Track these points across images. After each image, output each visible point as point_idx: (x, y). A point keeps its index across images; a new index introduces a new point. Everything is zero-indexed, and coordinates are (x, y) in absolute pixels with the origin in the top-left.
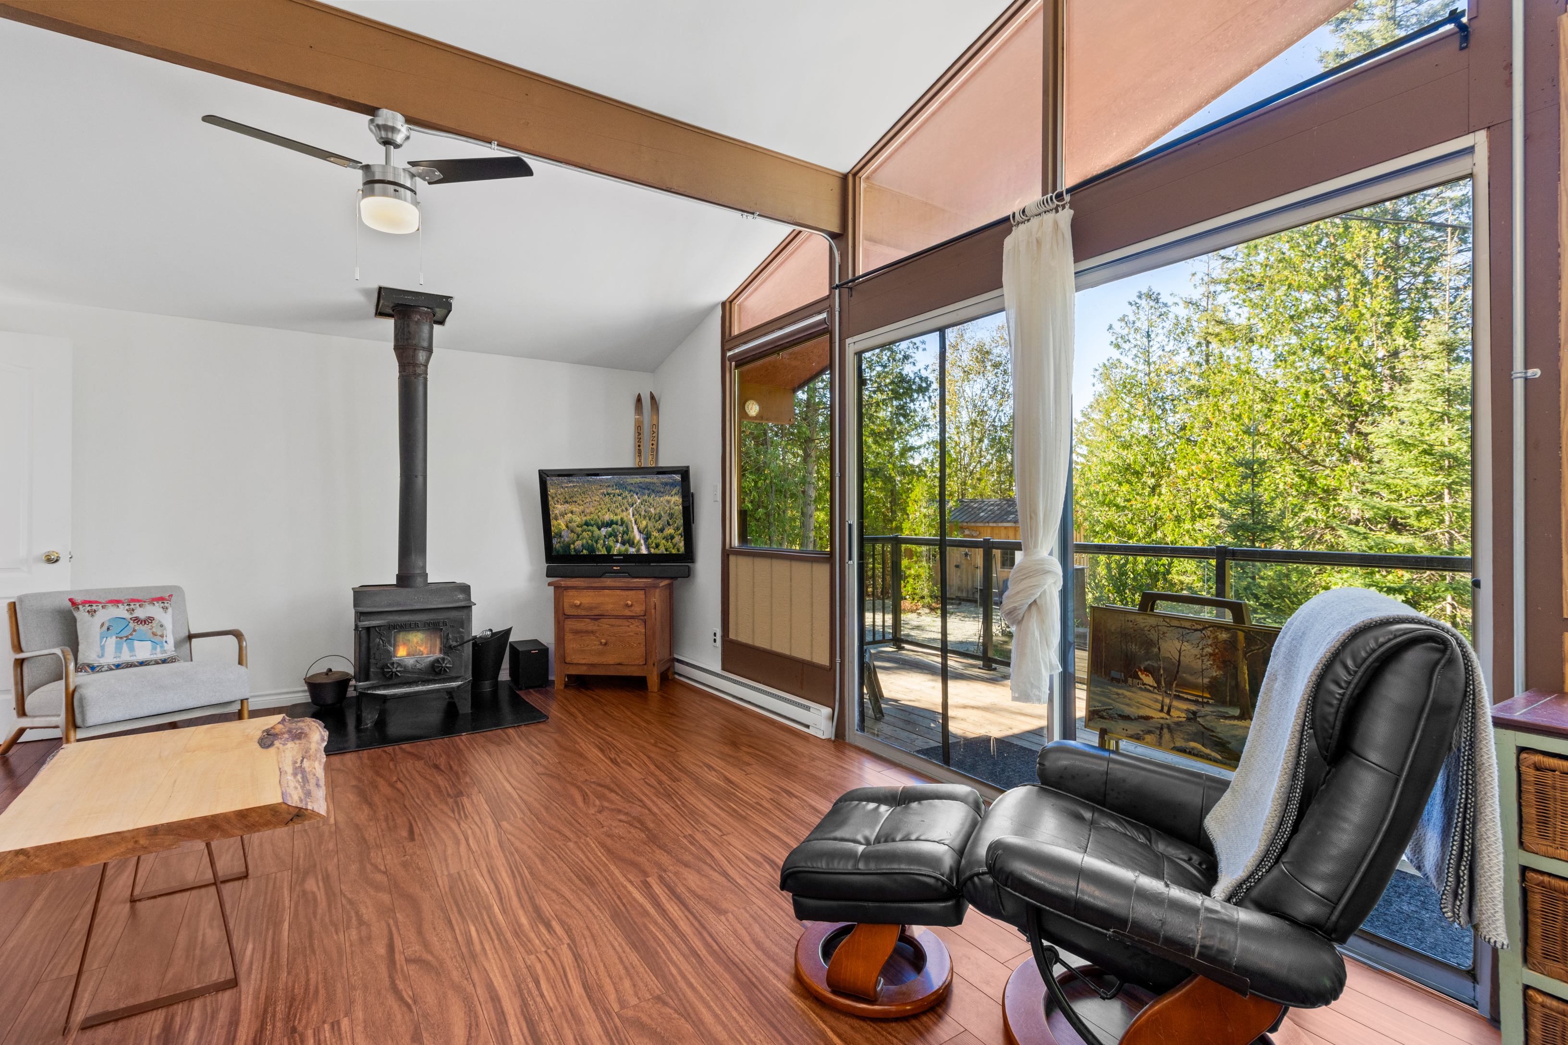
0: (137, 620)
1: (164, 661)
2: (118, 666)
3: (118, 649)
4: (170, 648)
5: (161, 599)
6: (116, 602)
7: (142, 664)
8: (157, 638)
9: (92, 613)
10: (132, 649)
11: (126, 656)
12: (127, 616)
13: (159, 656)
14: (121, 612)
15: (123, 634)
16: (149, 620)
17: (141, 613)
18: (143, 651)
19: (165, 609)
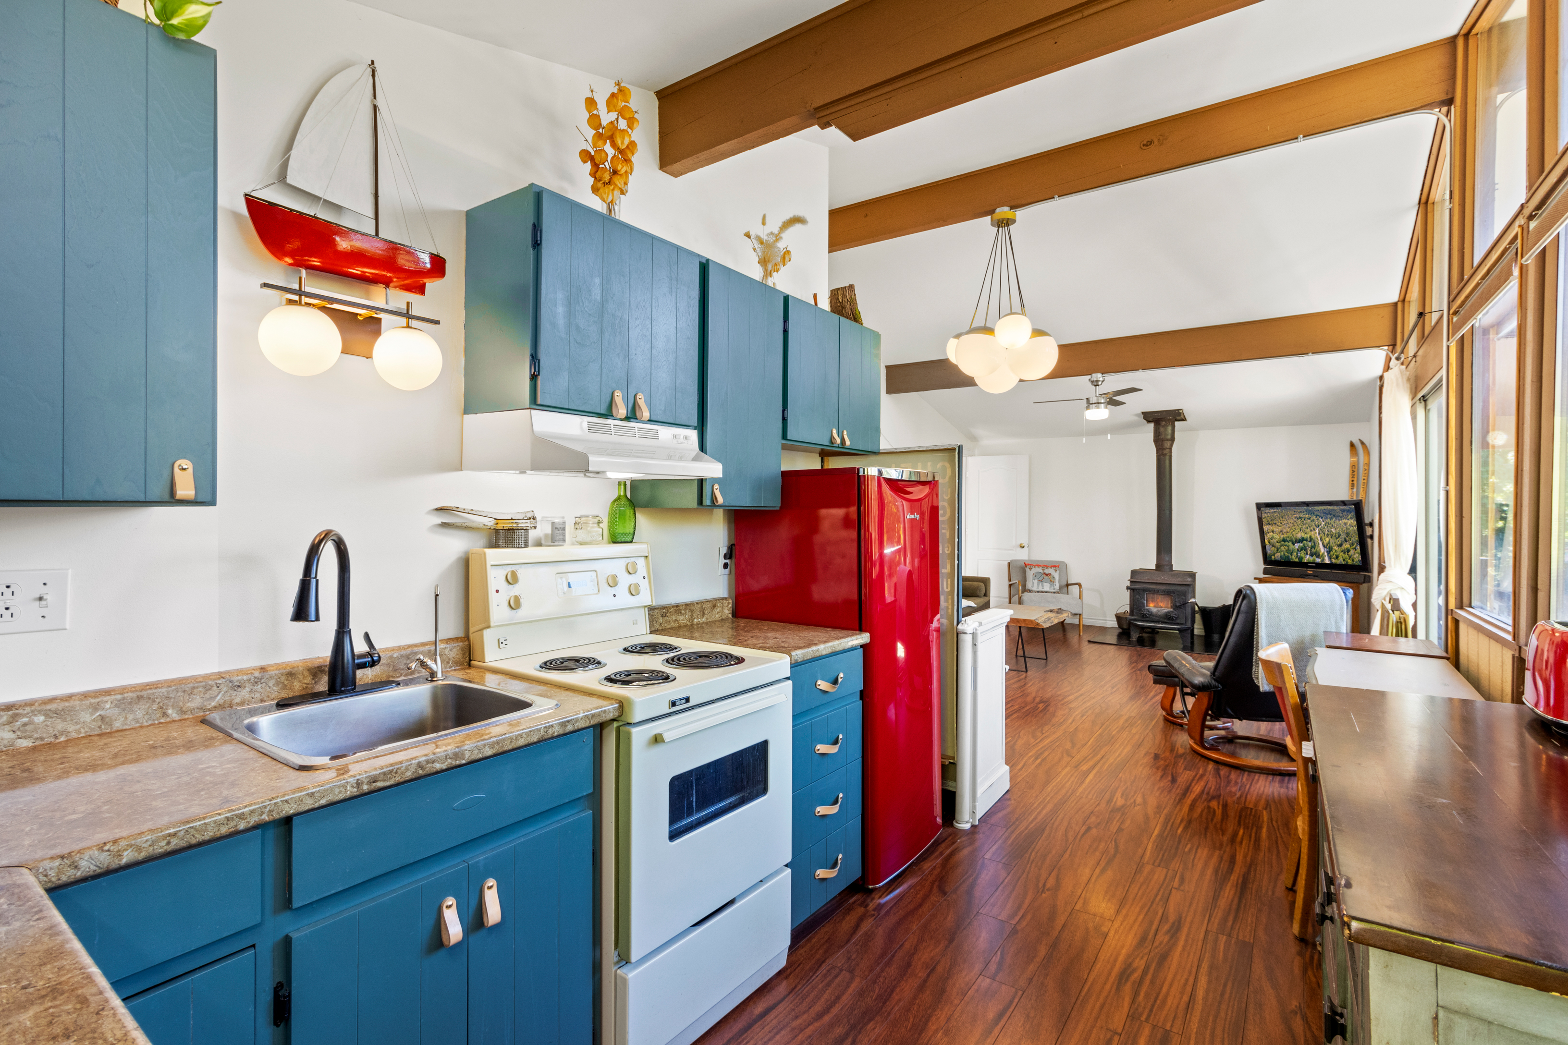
0: (1045, 574)
1: (1054, 593)
2: (1038, 592)
3: (1038, 585)
4: (1057, 587)
5: (1055, 566)
6: (1039, 566)
7: (1046, 592)
8: (1052, 582)
9: (1031, 569)
10: (1043, 586)
11: (1040, 589)
12: (1042, 571)
13: (1052, 590)
14: (1040, 570)
15: (1040, 579)
16: (1049, 575)
17: (1047, 571)
18: (1047, 587)
19: (1056, 570)
